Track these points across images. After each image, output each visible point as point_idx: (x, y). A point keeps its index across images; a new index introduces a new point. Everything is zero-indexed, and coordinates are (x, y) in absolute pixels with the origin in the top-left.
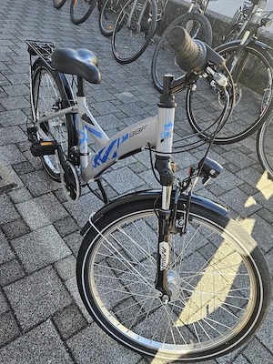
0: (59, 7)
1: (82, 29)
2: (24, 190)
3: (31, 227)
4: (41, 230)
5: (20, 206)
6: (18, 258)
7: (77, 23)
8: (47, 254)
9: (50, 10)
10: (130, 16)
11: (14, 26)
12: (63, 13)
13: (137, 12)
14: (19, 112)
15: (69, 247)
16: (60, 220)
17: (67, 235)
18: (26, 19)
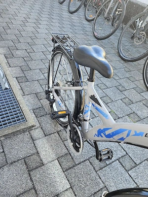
0: (61, 3)
1: (74, 16)
2: (39, 129)
3: (44, 160)
4: (50, 164)
5: (37, 142)
6: (34, 188)
7: (72, 13)
8: (54, 186)
9: (57, 4)
10: (107, 11)
11: (37, 14)
12: (64, 6)
13: (111, 9)
14: (38, 71)
15: (68, 181)
16: (62, 156)
17: (67, 170)
18: (44, 10)
